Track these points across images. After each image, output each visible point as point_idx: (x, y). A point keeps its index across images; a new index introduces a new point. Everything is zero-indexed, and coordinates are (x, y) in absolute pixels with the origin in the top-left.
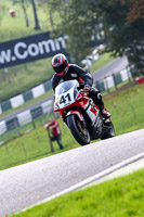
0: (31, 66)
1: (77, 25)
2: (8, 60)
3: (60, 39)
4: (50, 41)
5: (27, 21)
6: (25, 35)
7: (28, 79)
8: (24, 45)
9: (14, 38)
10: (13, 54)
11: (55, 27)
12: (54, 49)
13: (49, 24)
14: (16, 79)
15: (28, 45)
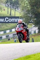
7: (6, 28)
14: (3, 27)
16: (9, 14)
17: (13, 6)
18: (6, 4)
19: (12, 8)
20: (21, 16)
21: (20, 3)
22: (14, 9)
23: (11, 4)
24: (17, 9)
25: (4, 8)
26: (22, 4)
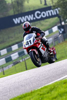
0: (43, 22)
1: (64, 3)
2: (32, 19)
3: (56, 9)
4: (52, 11)
5: (41, 1)
6: (40, 8)
8: (39, 12)
9: (35, 9)
10: (34, 16)
11: (54, 4)
12: (53, 14)
13: (51, 2)
15: (41, 12)
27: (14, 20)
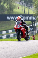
16: (23, 12)
17: (27, 4)
18: (20, 3)
19: (26, 7)
20: (34, 14)
21: (34, 1)
22: (28, 7)
23: (25, 3)
24: (30, 7)
25: (18, 6)
26: (35, 2)
27: (7, 17)
